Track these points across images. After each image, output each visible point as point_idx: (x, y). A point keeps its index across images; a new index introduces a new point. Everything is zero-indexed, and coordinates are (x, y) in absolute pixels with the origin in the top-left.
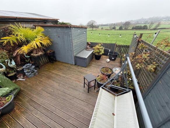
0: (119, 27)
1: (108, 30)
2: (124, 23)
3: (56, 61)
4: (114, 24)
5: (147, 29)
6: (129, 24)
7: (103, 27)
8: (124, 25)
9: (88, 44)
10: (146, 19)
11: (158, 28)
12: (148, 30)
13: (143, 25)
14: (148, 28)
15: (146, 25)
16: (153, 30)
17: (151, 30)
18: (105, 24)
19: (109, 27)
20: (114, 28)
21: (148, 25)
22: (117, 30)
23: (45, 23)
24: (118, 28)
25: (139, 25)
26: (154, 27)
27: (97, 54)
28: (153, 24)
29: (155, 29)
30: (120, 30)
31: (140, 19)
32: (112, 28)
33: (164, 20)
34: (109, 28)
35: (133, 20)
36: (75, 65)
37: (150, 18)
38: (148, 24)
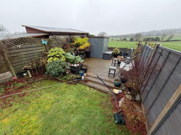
0: (130, 38)
1: (118, 41)
2: (135, 34)
3: (90, 57)
4: (125, 36)
5: (159, 40)
6: (140, 35)
7: (113, 38)
8: (135, 36)
9: (109, 48)
10: (158, 31)
11: (171, 40)
12: (161, 41)
13: (155, 37)
14: (161, 40)
15: (158, 37)
16: (165, 41)
17: (164, 41)
18: (115, 35)
19: (119, 38)
20: (125, 40)
21: (160, 37)
22: (128, 41)
23: (84, 35)
24: (128, 39)
25: (151, 37)
26: (166, 39)
27: (115, 53)
28: (166, 36)
29: (168, 41)
30: (131, 41)
31: (152, 31)
32: (123, 39)
33: (178, 33)
34: (119, 40)
35: (145, 32)
36: (103, 59)
37: (162, 30)
38: (161, 35)
